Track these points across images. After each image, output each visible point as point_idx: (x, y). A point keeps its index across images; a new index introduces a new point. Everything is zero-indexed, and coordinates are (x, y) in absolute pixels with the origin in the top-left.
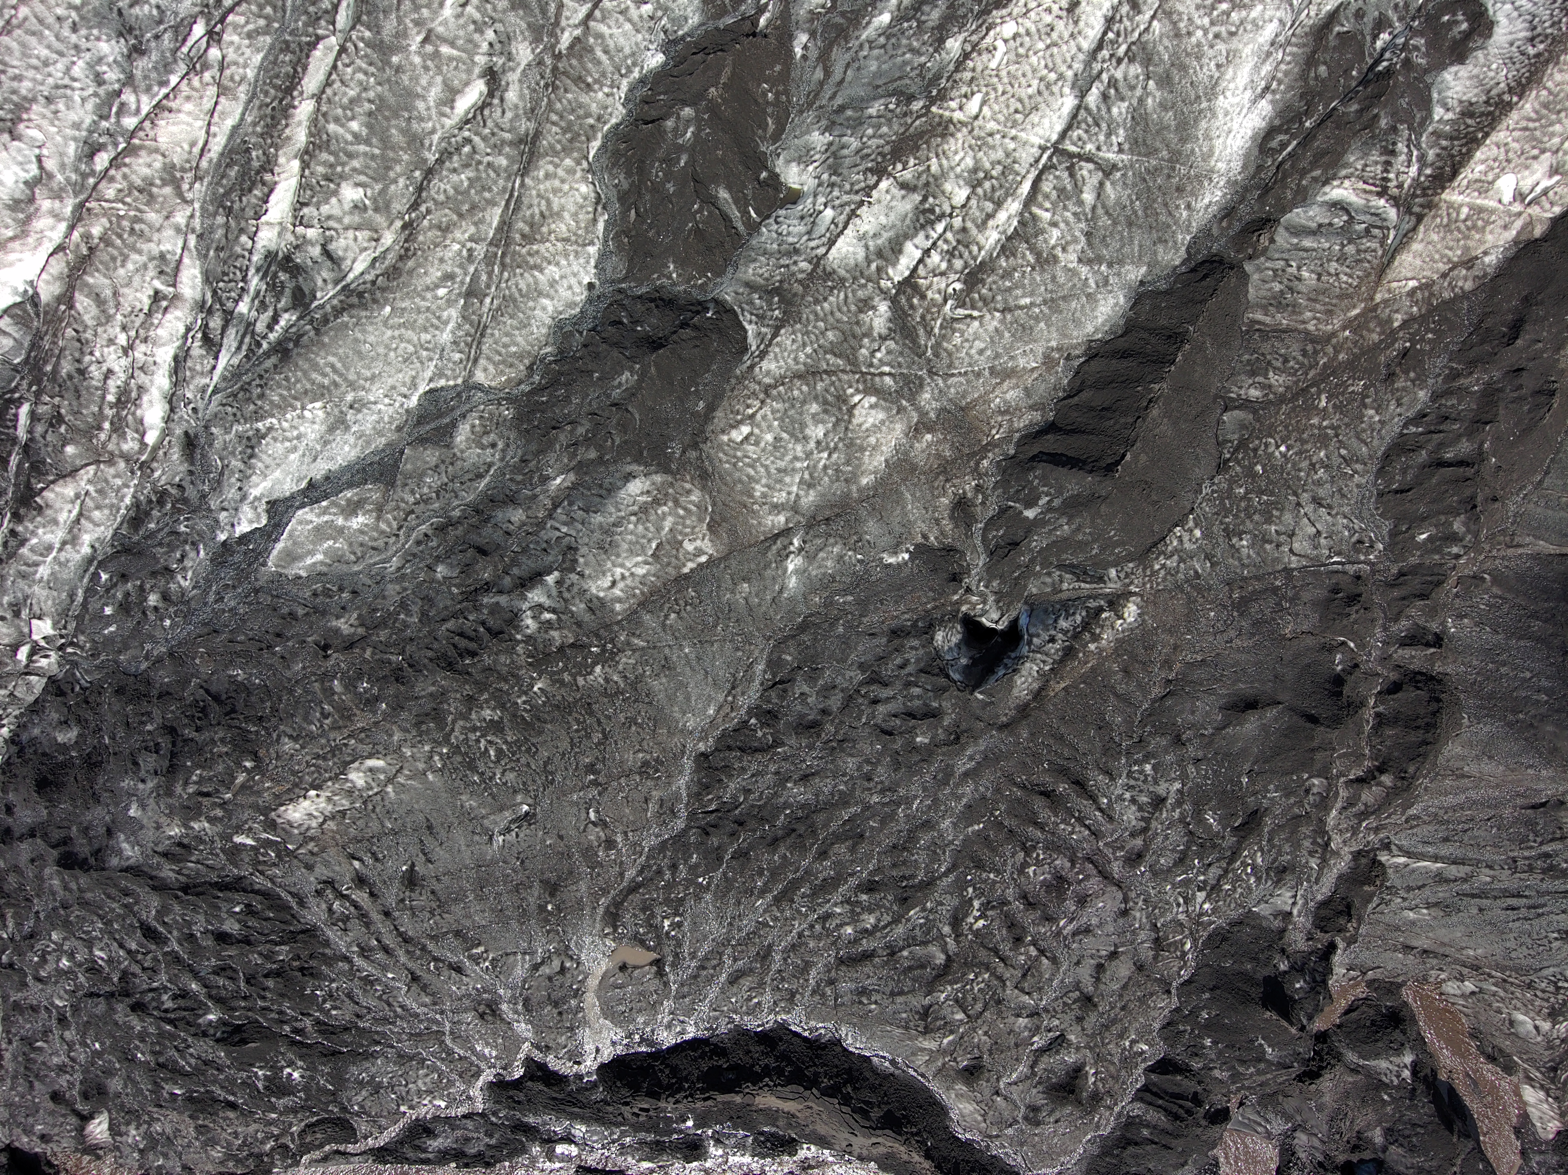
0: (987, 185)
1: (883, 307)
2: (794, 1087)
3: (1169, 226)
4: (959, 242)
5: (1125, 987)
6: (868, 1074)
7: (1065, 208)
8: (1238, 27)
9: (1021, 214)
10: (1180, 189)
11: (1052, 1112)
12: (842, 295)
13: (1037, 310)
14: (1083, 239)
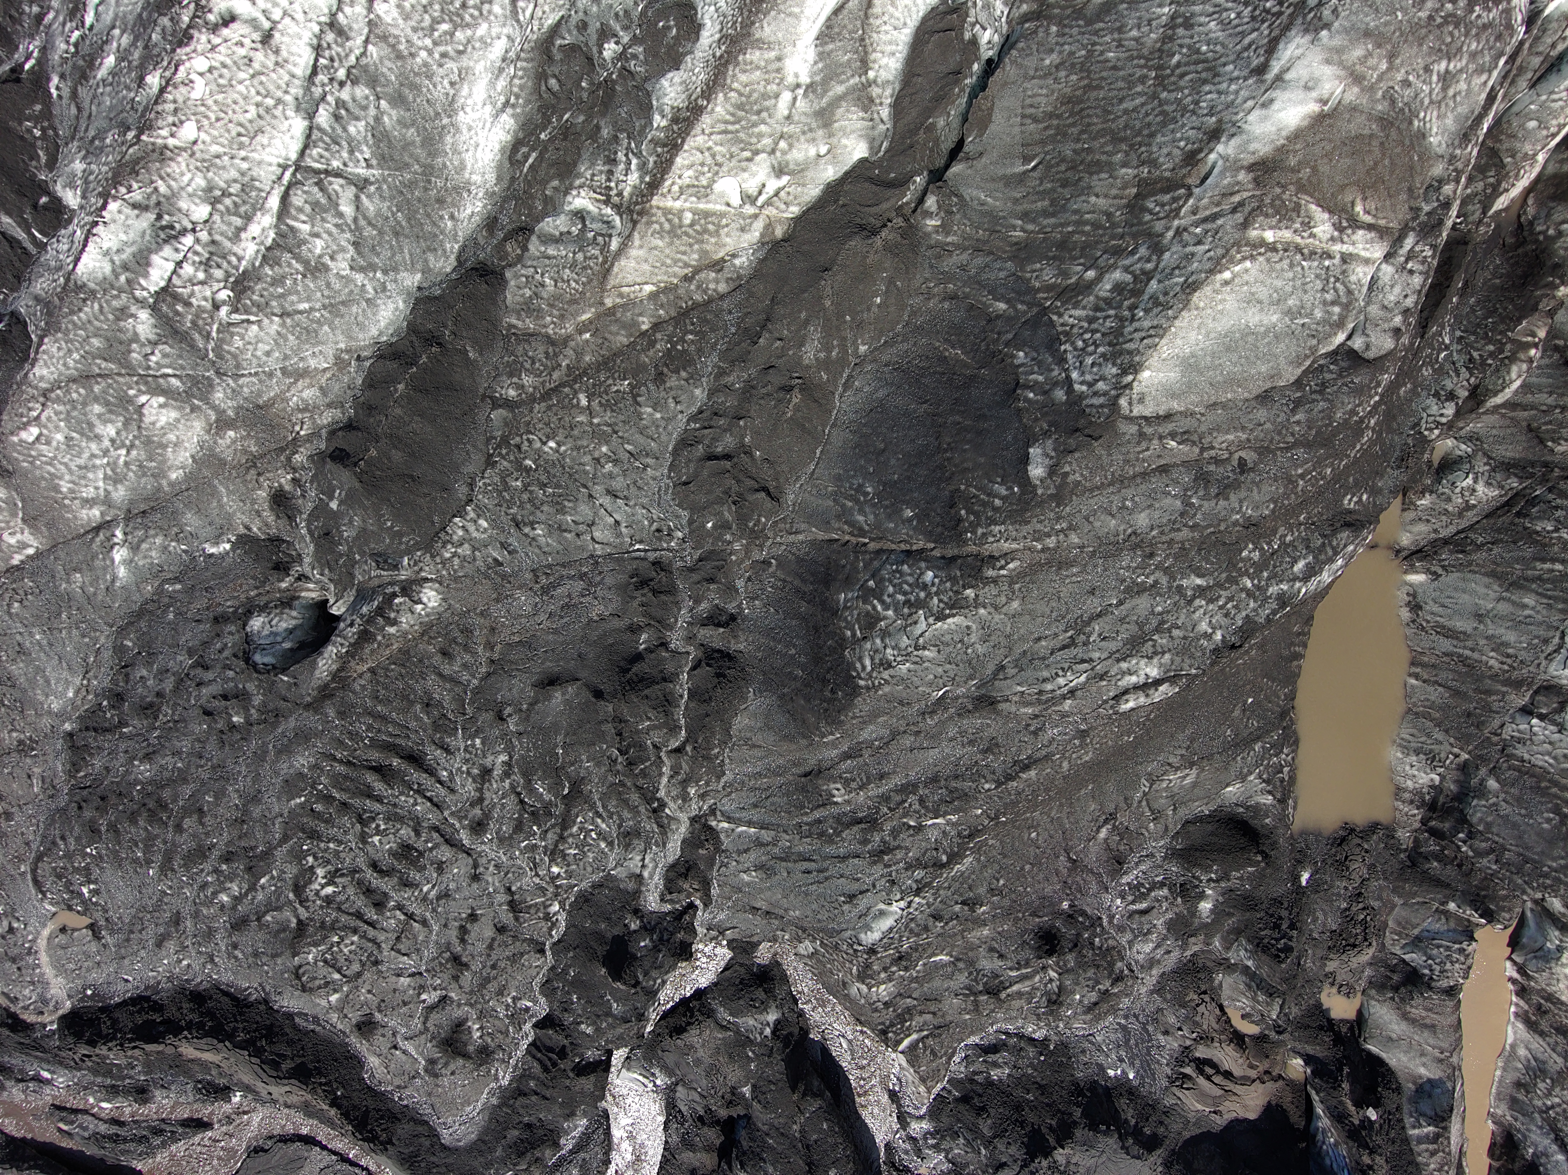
0: (228, 201)
1: (144, 315)
2: (209, 1040)
3: (436, 235)
4: (211, 253)
5: (490, 947)
6: (288, 1030)
7: (323, 220)
8: (465, 46)
9: (277, 226)
10: (440, 201)
11: (446, 1065)
12: (96, 306)
13: (317, 314)
14: (351, 248)
